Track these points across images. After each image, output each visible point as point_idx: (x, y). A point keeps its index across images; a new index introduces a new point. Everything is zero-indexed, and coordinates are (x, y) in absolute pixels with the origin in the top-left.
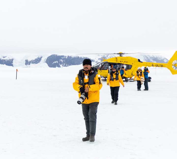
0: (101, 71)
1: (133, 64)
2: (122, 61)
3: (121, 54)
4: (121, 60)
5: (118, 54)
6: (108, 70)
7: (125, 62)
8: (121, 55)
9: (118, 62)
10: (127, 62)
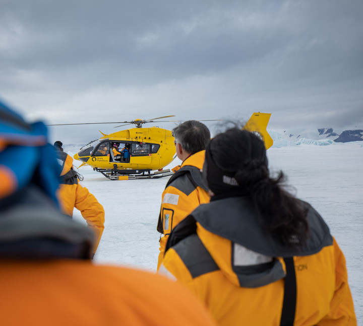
0: (94, 159)
1: (161, 142)
2: (138, 137)
3: (139, 123)
4: (138, 135)
5: (133, 123)
6: (109, 155)
7: (145, 138)
8: (139, 125)
9: (130, 140)
10: (149, 138)
